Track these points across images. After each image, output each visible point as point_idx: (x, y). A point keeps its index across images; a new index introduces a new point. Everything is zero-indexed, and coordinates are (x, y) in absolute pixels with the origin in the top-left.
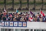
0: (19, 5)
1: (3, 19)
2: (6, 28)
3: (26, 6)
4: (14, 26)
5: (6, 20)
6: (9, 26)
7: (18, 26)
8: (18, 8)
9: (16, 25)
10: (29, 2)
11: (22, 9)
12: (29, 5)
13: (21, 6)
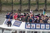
0: (36, 6)
1: (29, 21)
2: (32, 31)
3: (43, 7)
4: (40, 29)
5: (32, 22)
6: (36, 29)
7: (45, 29)
8: (35, 9)
9: (43, 27)
10: (47, 2)
11: (39, 10)
12: (47, 6)
13: (38, 7)
